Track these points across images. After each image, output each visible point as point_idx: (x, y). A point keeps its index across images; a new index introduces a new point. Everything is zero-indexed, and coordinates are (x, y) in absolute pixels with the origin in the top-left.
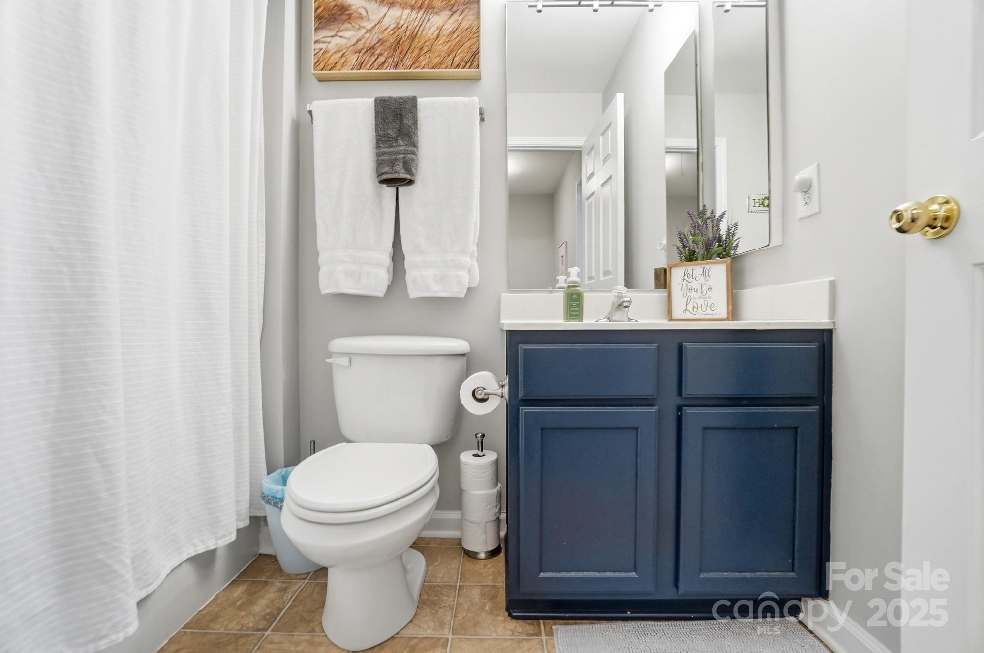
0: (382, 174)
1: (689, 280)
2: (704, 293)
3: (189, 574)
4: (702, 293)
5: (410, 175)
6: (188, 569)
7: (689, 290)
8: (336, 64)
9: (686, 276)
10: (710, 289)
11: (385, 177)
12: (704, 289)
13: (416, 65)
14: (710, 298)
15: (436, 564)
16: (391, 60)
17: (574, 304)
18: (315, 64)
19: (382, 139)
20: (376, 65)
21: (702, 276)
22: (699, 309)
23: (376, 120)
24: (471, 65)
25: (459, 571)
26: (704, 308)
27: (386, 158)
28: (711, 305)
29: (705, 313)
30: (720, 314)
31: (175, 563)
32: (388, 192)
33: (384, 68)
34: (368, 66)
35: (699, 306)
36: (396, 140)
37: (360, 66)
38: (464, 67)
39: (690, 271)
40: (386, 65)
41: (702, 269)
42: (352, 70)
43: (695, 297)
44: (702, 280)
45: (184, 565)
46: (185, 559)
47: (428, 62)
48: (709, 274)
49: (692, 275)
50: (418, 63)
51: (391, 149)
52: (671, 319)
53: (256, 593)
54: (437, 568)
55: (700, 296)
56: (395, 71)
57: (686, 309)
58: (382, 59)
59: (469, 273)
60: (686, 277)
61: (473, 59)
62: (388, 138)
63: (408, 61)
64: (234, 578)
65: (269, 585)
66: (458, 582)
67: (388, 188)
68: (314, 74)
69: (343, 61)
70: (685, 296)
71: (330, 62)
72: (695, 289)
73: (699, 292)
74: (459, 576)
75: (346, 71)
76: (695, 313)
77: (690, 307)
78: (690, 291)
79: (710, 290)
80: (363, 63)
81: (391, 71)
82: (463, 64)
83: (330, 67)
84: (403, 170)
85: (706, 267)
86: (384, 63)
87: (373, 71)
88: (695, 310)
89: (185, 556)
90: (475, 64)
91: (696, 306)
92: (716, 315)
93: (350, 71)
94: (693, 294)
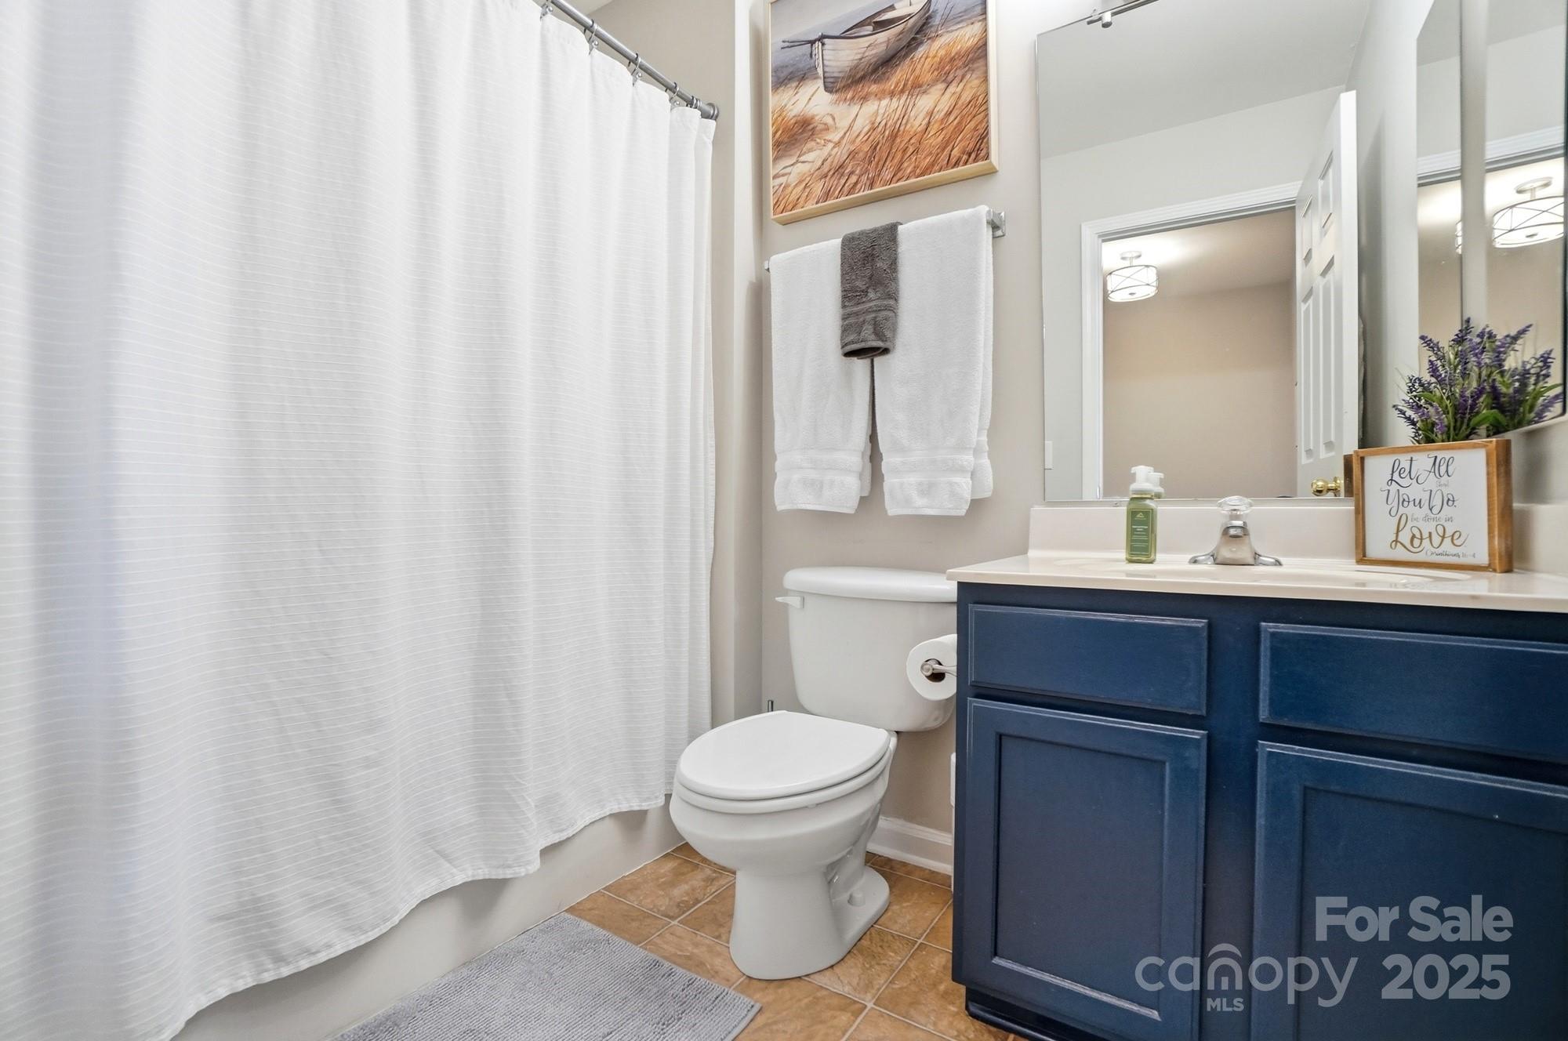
0: (846, 345)
1: (1405, 482)
2: (1436, 510)
3: (611, 832)
4: (1431, 510)
5: (883, 341)
6: (610, 826)
7: (1403, 502)
8: (798, 199)
9: (1396, 475)
10: (1450, 501)
11: (849, 348)
12: (1437, 502)
13: (899, 175)
14: (1450, 519)
15: (905, 905)
16: (864, 178)
17: (1140, 528)
18: (775, 205)
19: (850, 295)
20: (846, 188)
21: (1432, 474)
22: (1426, 542)
23: (842, 270)
24: (977, 156)
25: (931, 924)
26: (1436, 540)
27: (852, 320)
28: (1453, 536)
29: (1440, 550)
30: (1474, 556)
31: (597, 815)
32: (860, 365)
33: (857, 191)
34: (837, 192)
35: (1425, 535)
36: (865, 292)
37: (827, 195)
38: (966, 163)
39: (1405, 464)
40: (859, 186)
41: (1433, 459)
42: (817, 203)
43: (1415, 517)
44: (1432, 482)
45: (607, 819)
46: (608, 814)
47: (915, 167)
48: (1447, 471)
49: (1410, 472)
50: (902, 172)
51: (860, 307)
52: (1363, 558)
53: (683, 874)
54: (904, 910)
55: (1427, 515)
56: (870, 192)
57: (1396, 541)
58: (854, 179)
59: (972, 478)
60: (1396, 477)
61: (979, 148)
62: (857, 291)
63: (887, 174)
64: (669, 851)
65: (699, 870)
66: (922, 938)
67: (859, 361)
68: (774, 220)
69: (806, 194)
70: (1393, 513)
71: (791, 199)
72: (1417, 502)
73: (1426, 507)
74: (928, 931)
75: (811, 206)
76: (1420, 549)
77: (1405, 537)
78: (1406, 504)
79: (1450, 503)
80: (830, 190)
81: (866, 192)
82: (965, 157)
83: (790, 207)
84: (873, 337)
85: (1440, 455)
86: (856, 184)
87: (842, 198)
88: (1416, 542)
89: (607, 811)
90: (983, 153)
91: (1418, 535)
92: (1464, 555)
93: (815, 206)
94: (1411, 510)
